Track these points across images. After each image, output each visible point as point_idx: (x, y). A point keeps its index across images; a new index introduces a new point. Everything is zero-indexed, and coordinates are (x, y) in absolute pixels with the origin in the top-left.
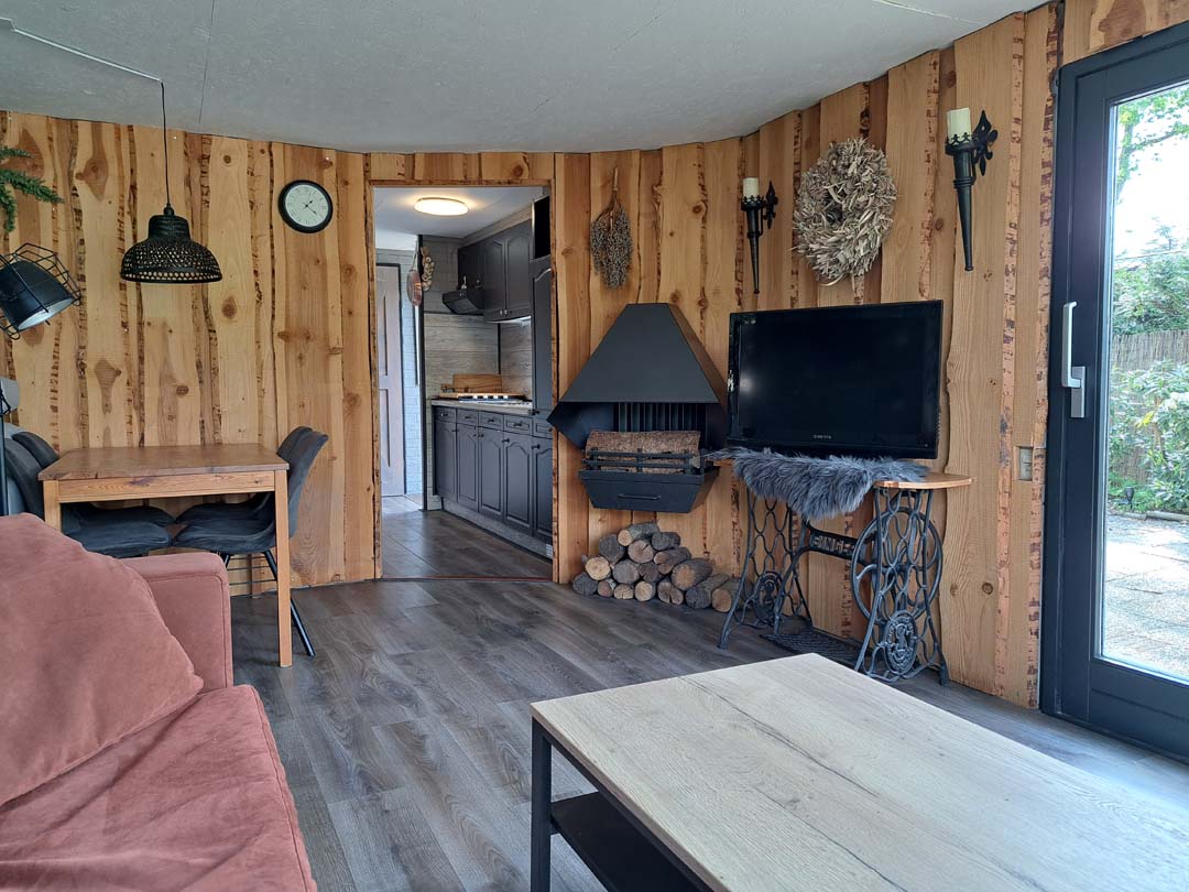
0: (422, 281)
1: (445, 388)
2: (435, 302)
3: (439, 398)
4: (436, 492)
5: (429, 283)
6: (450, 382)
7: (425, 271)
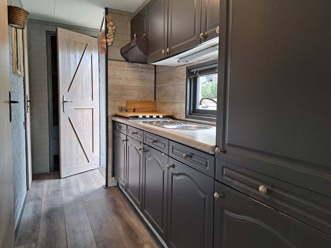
0: (106, 38)
1: (121, 109)
2: (115, 53)
3: (116, 116)
4: (113, 175)
5: (112, 40)
6: (124, 105)
7: (109, 31)
